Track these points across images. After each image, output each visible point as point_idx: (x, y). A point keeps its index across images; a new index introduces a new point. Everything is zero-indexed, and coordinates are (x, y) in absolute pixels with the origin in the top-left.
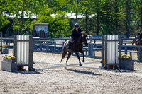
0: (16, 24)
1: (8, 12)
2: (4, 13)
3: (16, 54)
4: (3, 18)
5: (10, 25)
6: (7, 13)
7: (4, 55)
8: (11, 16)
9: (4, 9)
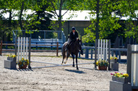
0: (130, 29)
1: (119, 13)
2: (113, 13)
3: (129, 70)
4: (112, 21)
5: (121, 31)
6: (117, 13)
7: (113, 73)
8: (123, 18)
9: (114, 8)
